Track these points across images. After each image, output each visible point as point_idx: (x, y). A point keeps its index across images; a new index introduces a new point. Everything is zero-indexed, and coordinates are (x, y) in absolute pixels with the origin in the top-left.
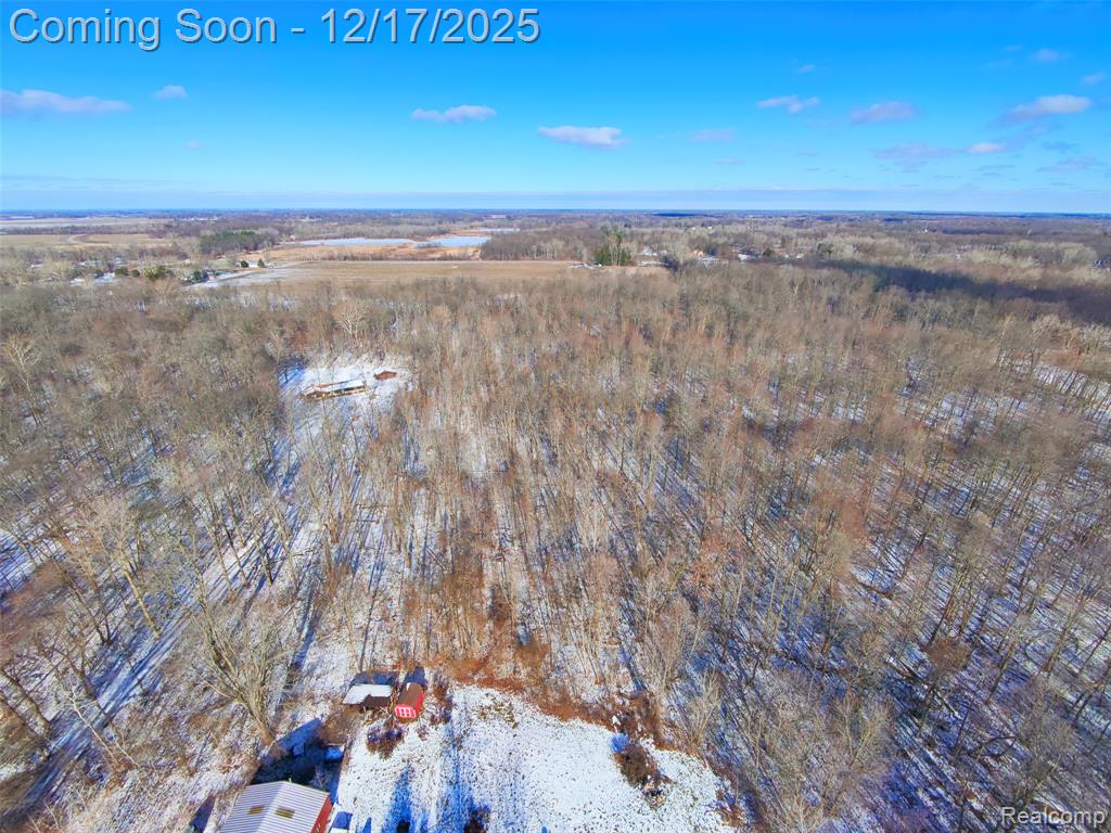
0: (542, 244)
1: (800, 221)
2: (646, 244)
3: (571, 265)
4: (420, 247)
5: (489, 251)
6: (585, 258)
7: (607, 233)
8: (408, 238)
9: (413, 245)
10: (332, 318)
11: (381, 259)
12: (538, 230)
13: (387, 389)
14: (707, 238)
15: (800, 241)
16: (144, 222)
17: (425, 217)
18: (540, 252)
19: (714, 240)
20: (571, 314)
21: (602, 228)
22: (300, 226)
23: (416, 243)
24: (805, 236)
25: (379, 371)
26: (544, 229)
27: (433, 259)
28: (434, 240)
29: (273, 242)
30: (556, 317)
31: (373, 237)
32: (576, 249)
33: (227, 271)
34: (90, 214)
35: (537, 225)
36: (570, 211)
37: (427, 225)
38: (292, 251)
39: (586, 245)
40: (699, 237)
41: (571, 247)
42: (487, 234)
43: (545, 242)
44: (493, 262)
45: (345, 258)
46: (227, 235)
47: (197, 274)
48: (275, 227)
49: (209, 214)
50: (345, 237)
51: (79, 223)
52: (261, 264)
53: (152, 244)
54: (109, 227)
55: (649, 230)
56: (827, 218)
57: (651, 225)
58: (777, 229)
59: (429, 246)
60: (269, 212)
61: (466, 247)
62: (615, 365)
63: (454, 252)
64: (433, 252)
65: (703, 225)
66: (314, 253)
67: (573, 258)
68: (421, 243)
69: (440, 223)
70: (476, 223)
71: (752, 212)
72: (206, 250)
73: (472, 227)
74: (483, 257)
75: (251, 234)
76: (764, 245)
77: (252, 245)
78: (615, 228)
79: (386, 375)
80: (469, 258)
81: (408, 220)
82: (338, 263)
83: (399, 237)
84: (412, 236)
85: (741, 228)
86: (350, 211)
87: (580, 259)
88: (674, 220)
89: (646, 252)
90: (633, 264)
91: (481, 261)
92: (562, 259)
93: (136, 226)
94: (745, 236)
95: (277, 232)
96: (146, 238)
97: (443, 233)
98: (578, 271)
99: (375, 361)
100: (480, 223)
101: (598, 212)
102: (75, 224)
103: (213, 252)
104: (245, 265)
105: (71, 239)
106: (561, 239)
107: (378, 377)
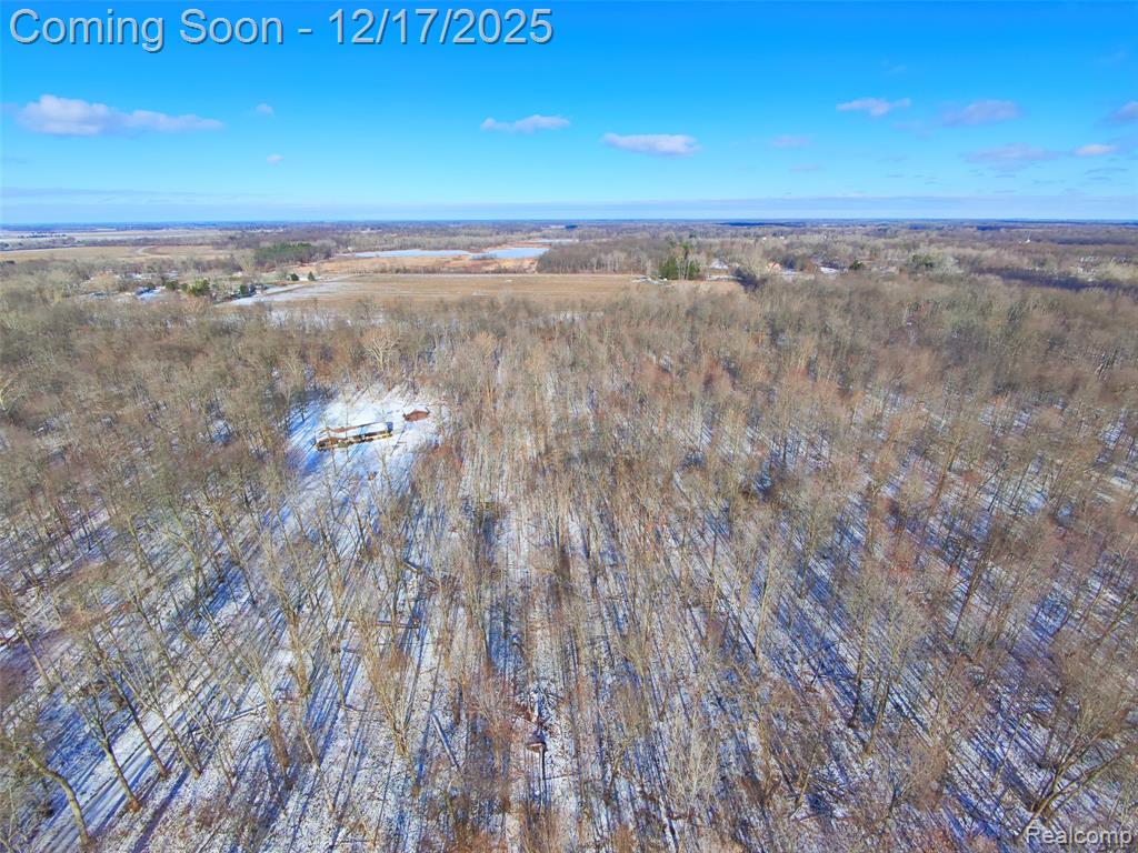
0: (603, 256)
1: (882, 230)
2: (715, 256)
3: (634, 279)
4: (474, 259)
5: (546, 264)
6: (648, 272)
7: (672, 243)
8: (464, 249)
9: (469, 257)
10: (361, 346)
11: (433, 272)
12: (598, 240)
13: (416, 435)
14: (784, 249)
15: (891, 251)
16: (213, 234)
17: (483, 227)
18: (600, 265)
19: (791, 252)
21: (667, 238)
22: (358, 238)
23: (472, 255)
24: (894, 246)
25: (408, 410)
26: (604, 240)
27: (487, 272)
28: (490, 252)
29: (328, 256)
31: (430, 249)
32: (639, 261)
33: (276, 284)
34: (167, 226)
35: (597, 236)
36: (631, 221)
37: (485, 236)
38: (344, 264)
39: (650, 257)
40: (774, 249)
41: (633, 259)
42: (544, 244)
43: (606, 254)
44: (548, 276)
45: (397, 271)
46: (284, 246)
47: (243, 288)
48: (333, 238)
49: (274, 226)
50: (401, 248)
51: (150, 235)
52: (311, 277)
53: (211, 255)
54: (179, 239)
55: (717, 241)
56: (915, 227)
57: (718, 235)
58: (858, 238)
59: (484, 258)
60: (332, 224)
61: (523, 259)
63: (508, 265)
64: (488, 264)
65: (774, 235)
66: (366, 265)
67: (636, 271)
68: (476, 255)
69: (498, 234)
70: (534, 234)
71: (825, 221)
72: (260, 263)
73: (529, 238)
74: (539, 270)
75: (308, 245)
76: (850, 257)
77: (307, 257)
78: (680, 238)
79: (416, 415)
80: (524, 271)
81: (466, 231)
82: (389, 276)
83: (455, 249)
84: (468, 248)
85: (816, 239)
86: (411, 223)
87: (644, 272)
88: (744, 230)
89: (716, 264)
90: (701, 278)
91: (536, 274)
92: (624, 272)
93: (203, 238)
94: (825, 247)
95: (335, 244)
96: (209, 248)
97: (498, 244)
98: (642, 286)
100: (539, 234)
101: (661, 222)
102: (150, 236)
103: (267, 265)
104: (295, 278)
105: (140, 250)
106: (622, 250)
107: (407, 418)
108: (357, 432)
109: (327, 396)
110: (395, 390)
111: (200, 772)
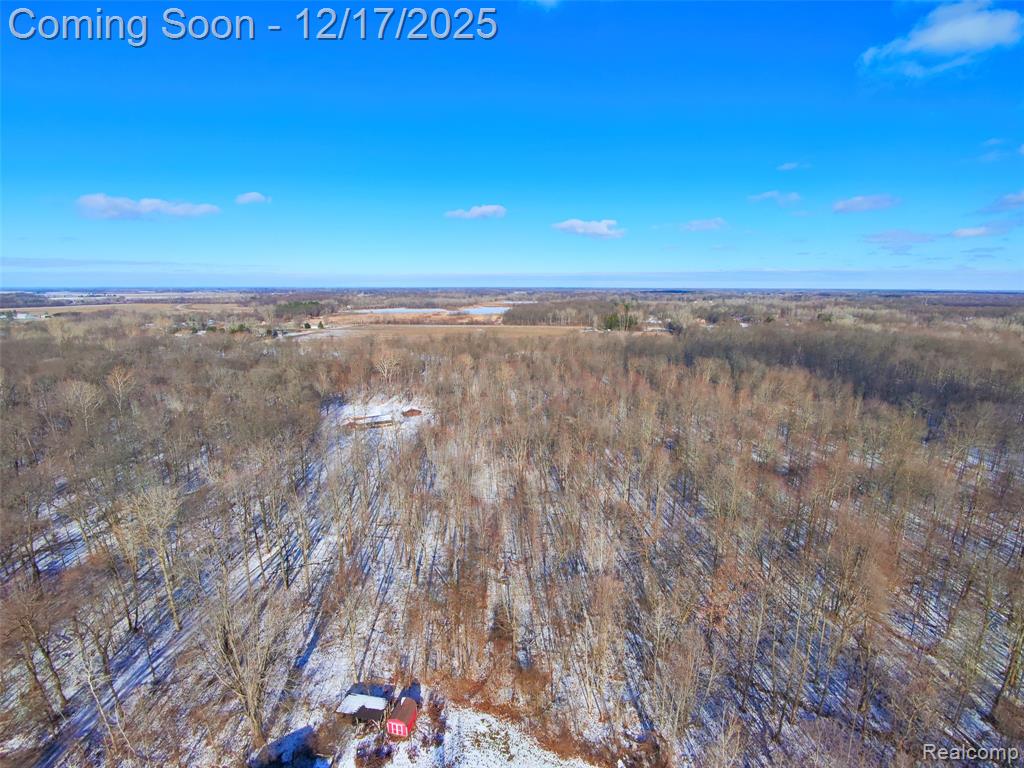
0: (557, 311)
1: (798, 296)
2: (651, 313)
3: (581, 330)
4: (451, 315)
5: (510, 318)
6: (595, 325)
7: (616, 304)
8: (442, 307)
9: (445, 313)
10: (371, 364)
11: (418, 323)
12: (554, 301)
13: (410, 426)
14: (709, 308)
15: (799, 311)
16: (235, 295)
17: (457, 292)
18: (555, 319)
19: (715, 310)
20: (583, 365)
21: (612, 301)
22: (355, 298)
23: (448, 312)
24: (804, 307)
25: (406, 409)
26: (558, 301)
27: (462, 324)
28: (463, 310)
29: (333, 311)
30: (568, 367)
31: (413, 308)
32: (587, 316)
33: (293, 331)
34: (197, 290)
35: (553, 298)
36: (582, 289)
37: (459, 298)
38: (347, 317)
39: (597, 313)
40: (701, 308)
41: (583, 314)
42: (509, 305)
43: (560, 310)
44: (513, 327)
45: (389, 322)
46: (297, 304)
47: (269, 332)
48: (335, 299)
49: (286, 291)
50: (390, 307)
51: (186, 295)
52: (321, 326)
53: (238, 310)
54: (208, 299)
55: (655, 303)
56: (825, 294)
57: (656, 299)
58: (776, 302)
59: (459, 314)
60: (333, 289)
61: (491, 315)
63: (481, 319)
64: (461, 319)
65: (704, 299)
66: (365, 319)
67: (584, 324)
68: (452, 312)
69: (470, 297)
70: (501, 297)
71: (750, 290)
72: (279, 315)
73: (496, 300)
74: (504, 322)
75: (317, 303)
76: (764, 315)
77: (315, 312)
78: (623, 301)
79: (412, 412)
80: (492, 323)
81: (444, 294)
82: (382, 326)
83: (435, 307)
84: (445, 306)
85: (741, 302)
86: (396, 289)
87: (591, 325)
88: (677, 296)
89: (652, 320)
90: (639, 329)
91: (502, 325)
92: (575, 325)
93: (229, 298)
94: (745, 308)
95: (337, 303)
96: (235, 306)
97: (470, 304)
98: (591, 333)
99: (404, 401)
100: (504, 297)
101: (608, 290)
102: (184, 297)
103: (285, 317)
104: (308, 326)
105: (179, 307)
106: (574, 308)
107: (404, 414)
108: (369, 420)
109: (342, 401)
110: (394, 398)
111: (288, 586)
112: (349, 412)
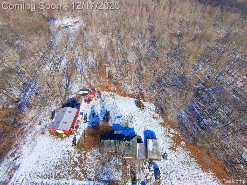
13: (77, 27)
25: (75, 21)
62: (138, 18)
99: (73, 18)
107: (75, 23)
108: (64, 25)
109: (54, 19)
110: (70, 17)
112: (58, 23)
